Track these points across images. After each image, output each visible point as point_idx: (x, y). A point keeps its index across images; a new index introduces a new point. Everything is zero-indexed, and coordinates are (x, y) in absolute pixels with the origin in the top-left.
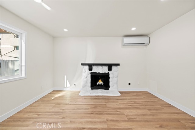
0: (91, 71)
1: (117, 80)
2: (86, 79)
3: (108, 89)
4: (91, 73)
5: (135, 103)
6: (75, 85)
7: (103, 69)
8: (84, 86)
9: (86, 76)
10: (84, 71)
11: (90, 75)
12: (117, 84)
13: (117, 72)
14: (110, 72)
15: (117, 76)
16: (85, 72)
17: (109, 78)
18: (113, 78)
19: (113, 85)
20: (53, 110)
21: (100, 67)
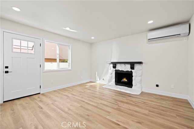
0: (115, 69)
1: (141, 79)
2: (111, 76)
3: (131, 87)
4: (116, 70)
5: (144, 103)
6: (103, 79)
7: (126, 67)
8: (110, 81)
9: (111, 73)
10: (109, 68)
11: (114, 72)
12: (140, 83)
13: (141, 71)
14: (133, 70)
15: (140, 75)
16: (111, 69)
17: (132, 76)
18: (136, 76)
19: (136, 85)
20: (80, 90)
21: (123, 65)
